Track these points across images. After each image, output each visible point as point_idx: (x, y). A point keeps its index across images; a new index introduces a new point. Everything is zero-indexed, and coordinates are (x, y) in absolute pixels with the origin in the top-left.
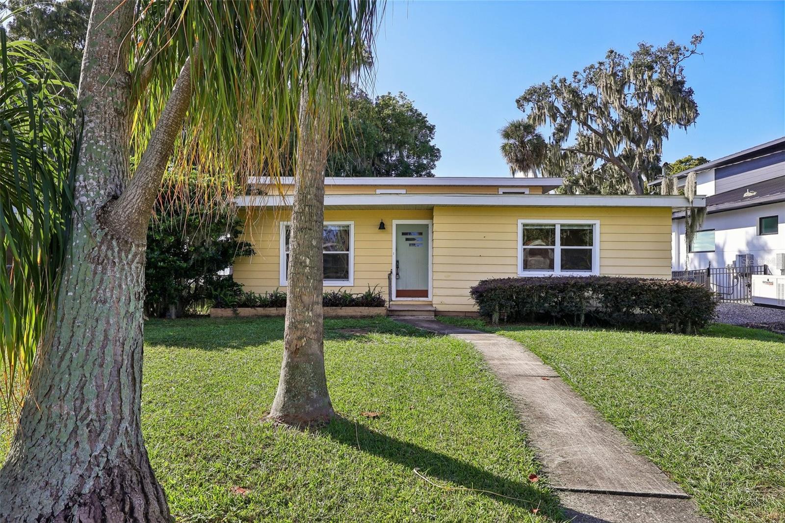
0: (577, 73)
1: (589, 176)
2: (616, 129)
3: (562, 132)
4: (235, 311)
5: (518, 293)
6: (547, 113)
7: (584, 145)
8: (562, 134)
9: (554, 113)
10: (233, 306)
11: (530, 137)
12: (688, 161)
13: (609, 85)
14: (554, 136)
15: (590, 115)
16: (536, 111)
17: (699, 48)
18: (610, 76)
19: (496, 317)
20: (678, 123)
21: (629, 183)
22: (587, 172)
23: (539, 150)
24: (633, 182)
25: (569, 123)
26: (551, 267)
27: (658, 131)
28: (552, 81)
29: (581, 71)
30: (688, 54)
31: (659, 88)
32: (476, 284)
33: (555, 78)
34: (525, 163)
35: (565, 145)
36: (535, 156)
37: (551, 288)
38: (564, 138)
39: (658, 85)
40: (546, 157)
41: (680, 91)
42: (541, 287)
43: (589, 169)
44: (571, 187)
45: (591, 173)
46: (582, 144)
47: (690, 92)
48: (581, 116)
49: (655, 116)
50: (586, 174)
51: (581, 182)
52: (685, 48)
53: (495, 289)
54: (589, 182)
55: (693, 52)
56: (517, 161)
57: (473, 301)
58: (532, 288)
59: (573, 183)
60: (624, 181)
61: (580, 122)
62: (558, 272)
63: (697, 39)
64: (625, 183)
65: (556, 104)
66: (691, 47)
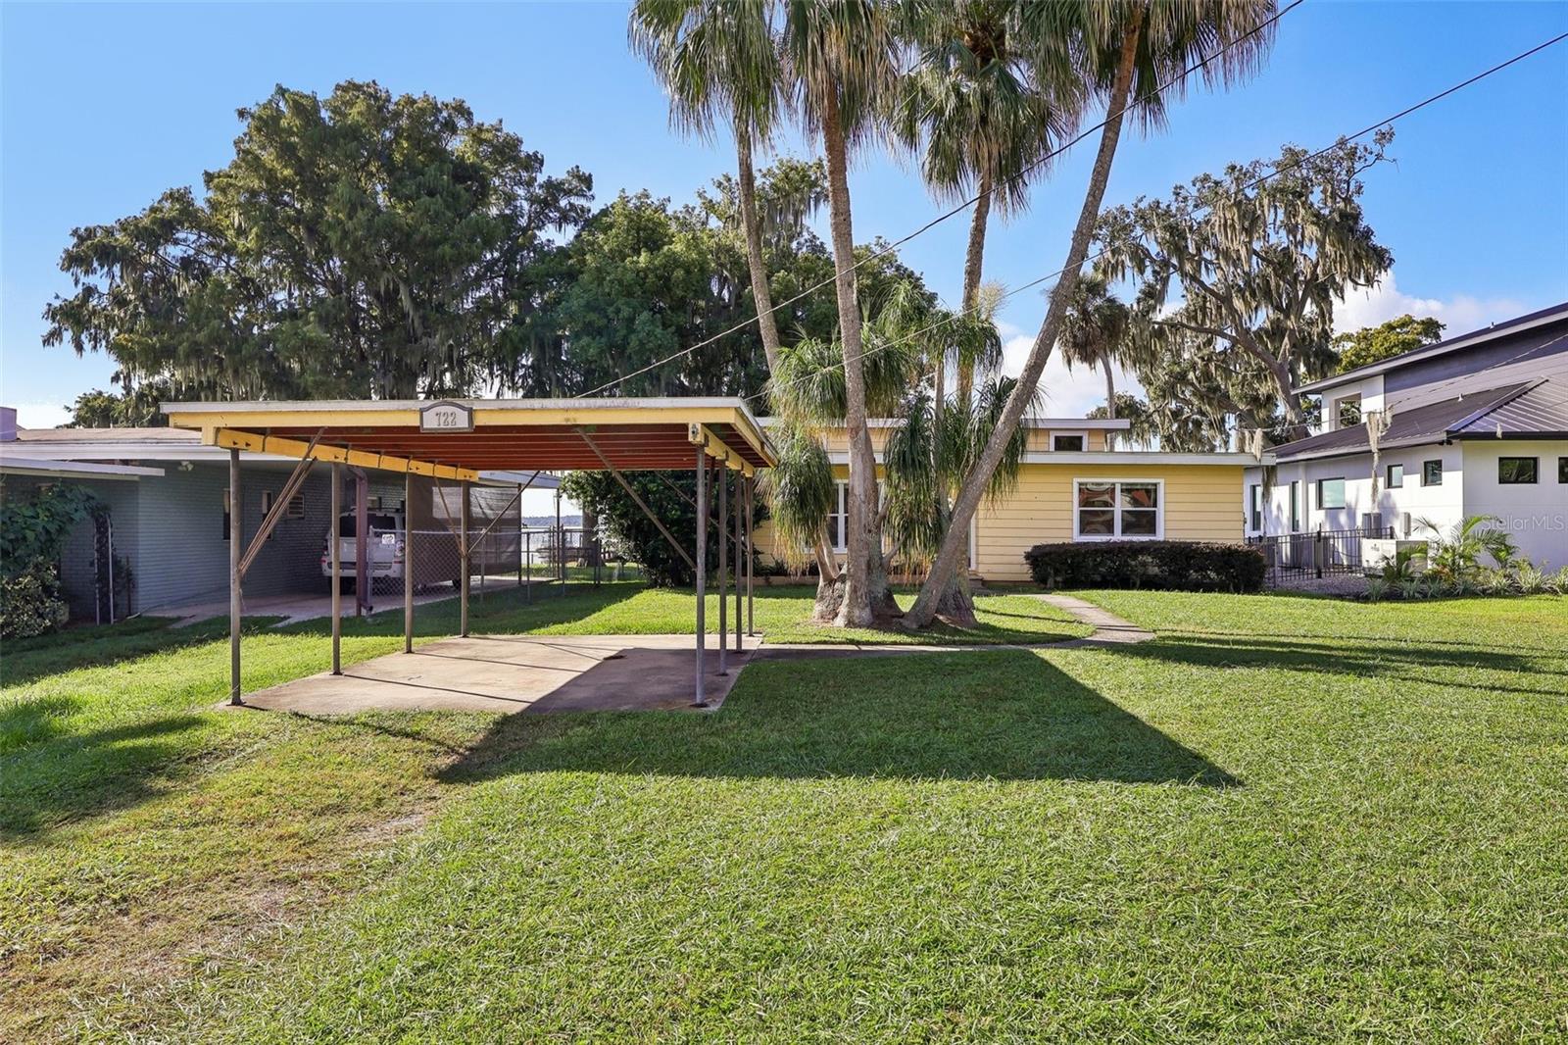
0: (1181, 187)
1: (1206, 365)
2: (1250, 286)
3: (1153, 296)
4: (767, 580)
5: (1073, 557)
6: (1128, 263)
7: (1195, 311)
8: (1152, 302)
9: (1140, 258)
10: (767, 574)
11: (1099, 301)
12: (1403, 325)
13: (1229, 222)
14: (1138, 303)
15: (1206, 260)
16: (1108, 255)
17: (1389, 150)
18: (1230, 207)
19: (1050, 581)
20: (1353, 281)
21: (1273, 380)
22: (1202, 359)
23: (1114, 326)
24: (1280, 380)
25: (1165, 281)
26: (1110, 530)
27: (1321, 290)
28: (1136, 206)
29: (1188, 185)
30: (1371, 158)
31: (1315, 228)
32: (1029, 550)
33: (1141, 200)
34: (1089, 350)
35: (1159, 317)
36: (1105, 337)
37: (1106, 552)
38: (1155, 308)
39: (1313, 223)
40: (1126, 332)
41: (1352, 230)
42: (1096, 551)
43: (1206, 352)
44: (1173, 387)
45: (1210, 360)
46: (1192, 308)
47: (1367, 232)
48: (1188, 267)
49: (1316, 266)
50: (1199, 361)
51: (1191, 376)
52: (1366, 149)
53: (1050, 553)
54: (1207, 376)
55: (1379, 157)
56: (1075, 345)
57: (1026, 568)
58: (1087, 552)
59: (1176, 378)
60: (1266, 377)
61: (1184, 275)
62: (1118, 536)
63: (1385, 137)
64: (1266, 381)
65: (1143, 242)
66: (1376, 149)
